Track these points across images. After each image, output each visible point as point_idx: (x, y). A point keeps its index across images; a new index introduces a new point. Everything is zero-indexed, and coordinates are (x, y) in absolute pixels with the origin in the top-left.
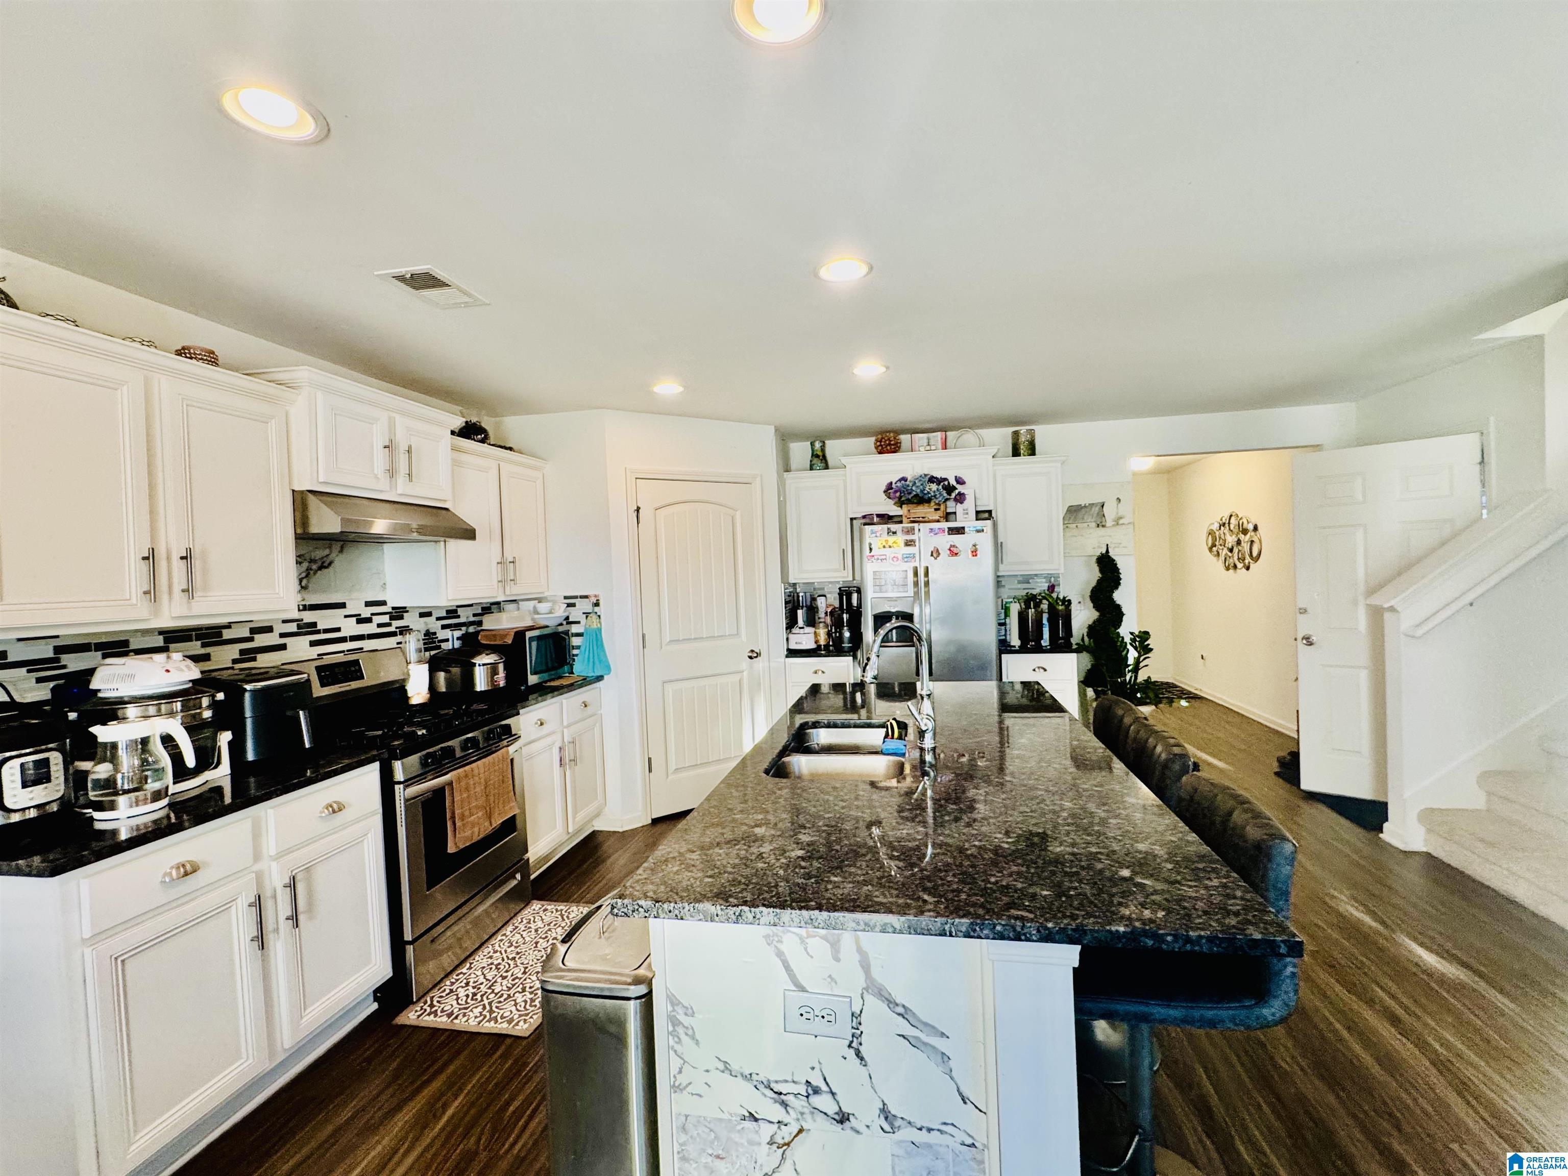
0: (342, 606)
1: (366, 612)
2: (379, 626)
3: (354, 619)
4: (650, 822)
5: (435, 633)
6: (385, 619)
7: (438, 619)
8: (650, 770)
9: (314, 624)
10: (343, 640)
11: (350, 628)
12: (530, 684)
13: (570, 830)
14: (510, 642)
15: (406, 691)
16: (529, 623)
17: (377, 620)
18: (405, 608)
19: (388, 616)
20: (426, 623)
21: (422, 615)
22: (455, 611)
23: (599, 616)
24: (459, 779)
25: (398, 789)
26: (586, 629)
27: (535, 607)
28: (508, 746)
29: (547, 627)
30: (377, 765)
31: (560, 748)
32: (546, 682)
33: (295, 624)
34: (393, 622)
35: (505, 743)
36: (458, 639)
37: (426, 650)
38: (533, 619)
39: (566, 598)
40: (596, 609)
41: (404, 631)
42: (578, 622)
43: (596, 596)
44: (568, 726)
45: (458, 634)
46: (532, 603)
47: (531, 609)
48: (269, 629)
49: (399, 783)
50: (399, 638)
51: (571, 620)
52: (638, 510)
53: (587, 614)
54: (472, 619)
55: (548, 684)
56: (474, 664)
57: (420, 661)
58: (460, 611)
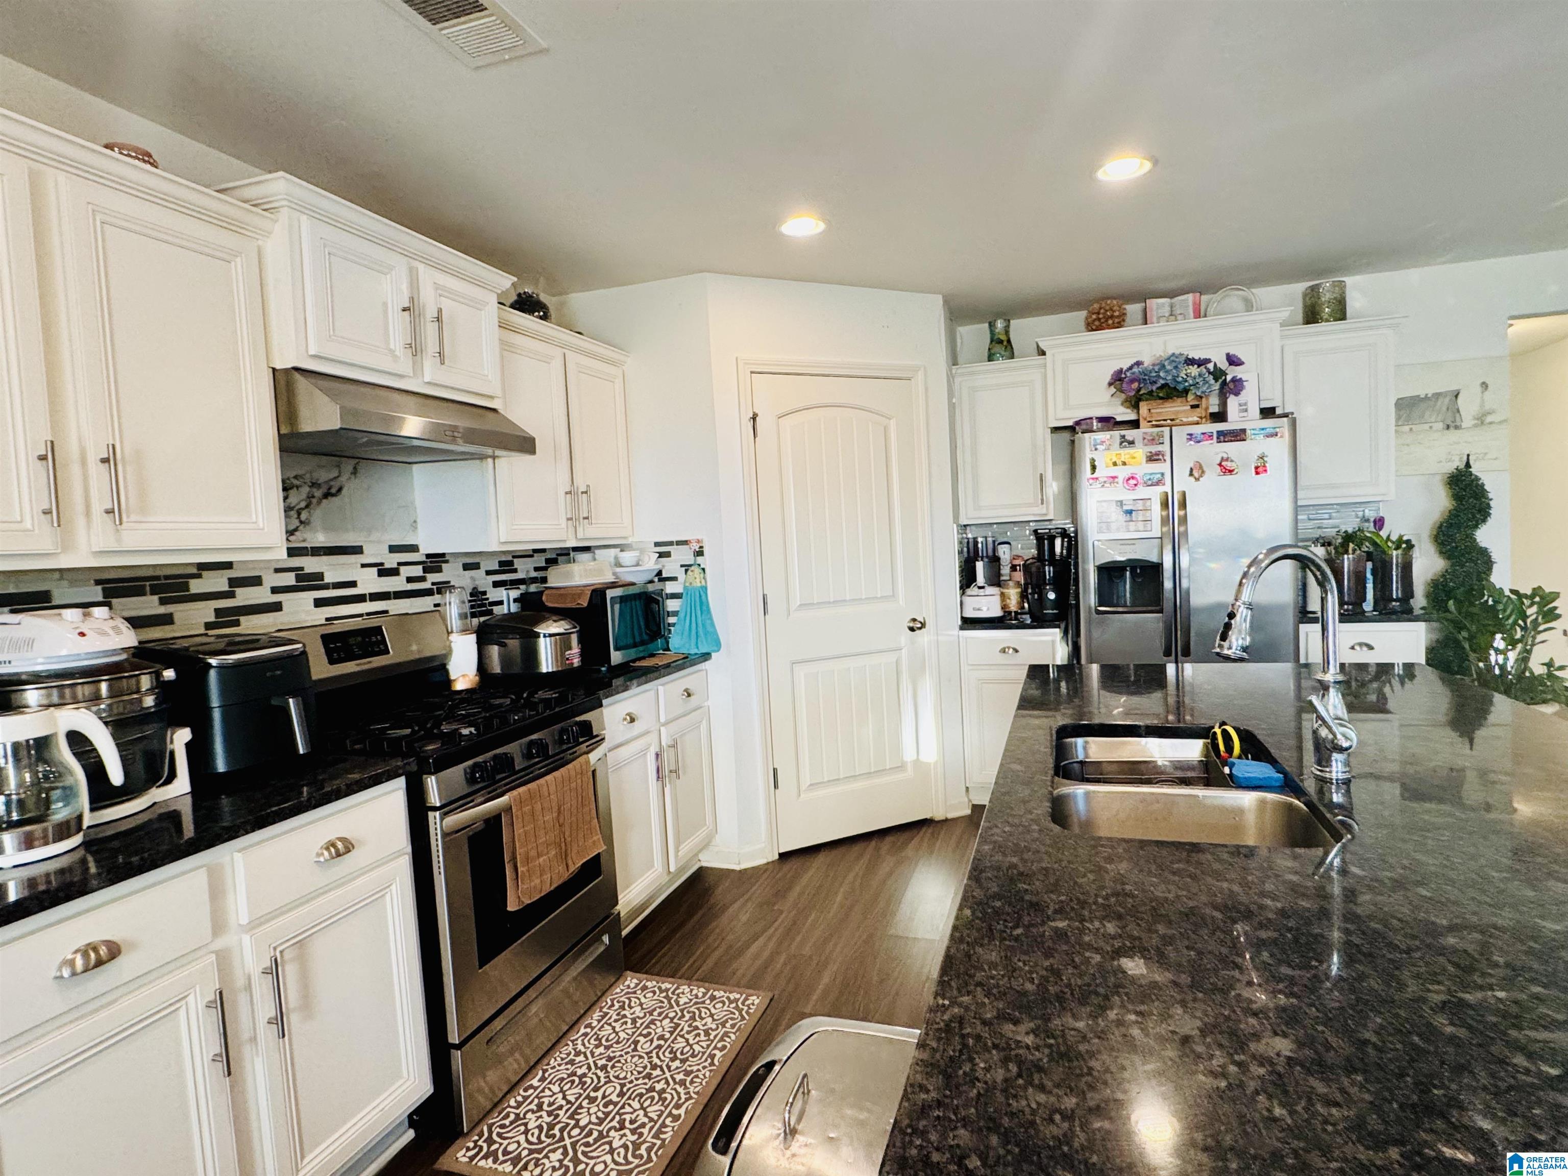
0: (357, 550)
1: (391, 561)
2: (410, 580)
3: (375, 570)
4: (777, 857)
5: (484, 593)
6: (417, 571)
7: (488, 573)
8: (776, 787)
9: (320, 576)
10: (360, 599)
11: (369, 582)
12: (613, 664)
13: (672, 869)
14: (585, 605)
15: (447, 672)
16: (610, 578)
17: (406, 571)
18: (443, 555)
19: (420, 567)
20: (473, 579)
21: (467, 567)
22: (511, 563)
23: (703, 569)
24: (521, 802)
25: (434, 817)
26: (685, 588)
27: (616, 558)
28: (588, 753)
29: (633, 584)
30: (401, 782)
31: (657, 755)
32: (634, 661)
33: (292, 575)
34: (428, 576)
35: (583, 747)
36: (515, 600)
37: (473, 615)
38: (614, 574)
39: (657, 544)
40: (700, 560)
41: (442, 588)
42: (674, 579)
43: (698, 541)
44: (665, 724)
45: (514, 594)
46: (613, 552)
47: (612, 560)
48: (256, 581)
49: (435, 809)
50: (437, 598)
51: (664, 575)
52: (754, 418)
53: (687, 567)
54: (534, 574)
55: (638, 664)
56: (537, 635)
57: (465, 631)
58: (518, 563)
